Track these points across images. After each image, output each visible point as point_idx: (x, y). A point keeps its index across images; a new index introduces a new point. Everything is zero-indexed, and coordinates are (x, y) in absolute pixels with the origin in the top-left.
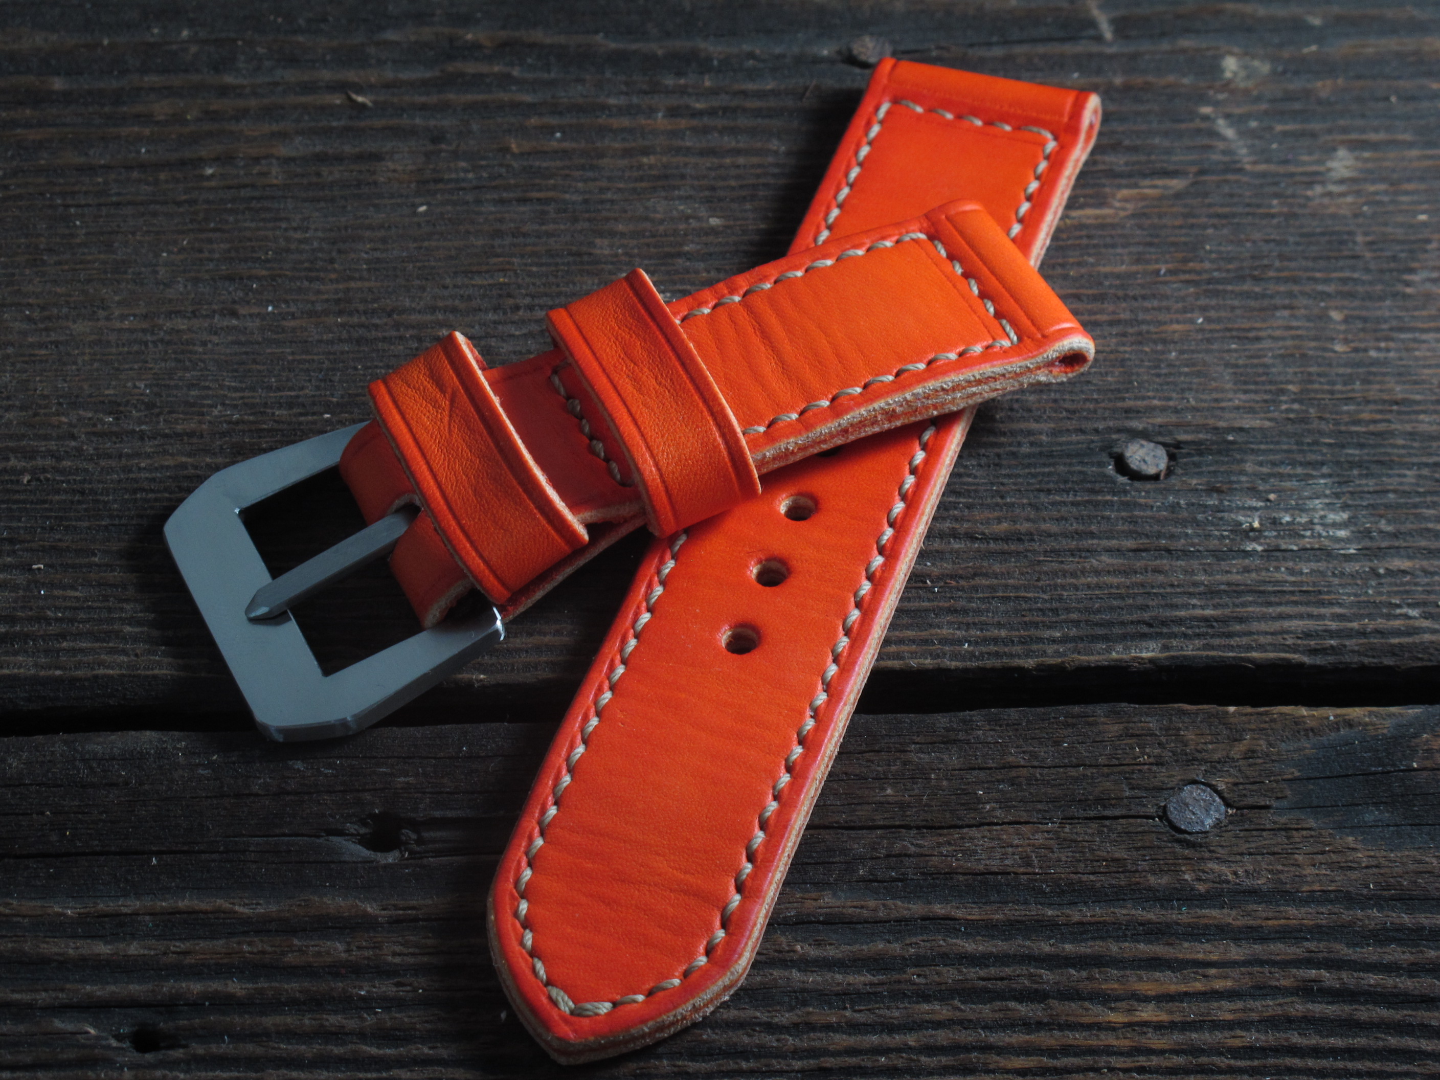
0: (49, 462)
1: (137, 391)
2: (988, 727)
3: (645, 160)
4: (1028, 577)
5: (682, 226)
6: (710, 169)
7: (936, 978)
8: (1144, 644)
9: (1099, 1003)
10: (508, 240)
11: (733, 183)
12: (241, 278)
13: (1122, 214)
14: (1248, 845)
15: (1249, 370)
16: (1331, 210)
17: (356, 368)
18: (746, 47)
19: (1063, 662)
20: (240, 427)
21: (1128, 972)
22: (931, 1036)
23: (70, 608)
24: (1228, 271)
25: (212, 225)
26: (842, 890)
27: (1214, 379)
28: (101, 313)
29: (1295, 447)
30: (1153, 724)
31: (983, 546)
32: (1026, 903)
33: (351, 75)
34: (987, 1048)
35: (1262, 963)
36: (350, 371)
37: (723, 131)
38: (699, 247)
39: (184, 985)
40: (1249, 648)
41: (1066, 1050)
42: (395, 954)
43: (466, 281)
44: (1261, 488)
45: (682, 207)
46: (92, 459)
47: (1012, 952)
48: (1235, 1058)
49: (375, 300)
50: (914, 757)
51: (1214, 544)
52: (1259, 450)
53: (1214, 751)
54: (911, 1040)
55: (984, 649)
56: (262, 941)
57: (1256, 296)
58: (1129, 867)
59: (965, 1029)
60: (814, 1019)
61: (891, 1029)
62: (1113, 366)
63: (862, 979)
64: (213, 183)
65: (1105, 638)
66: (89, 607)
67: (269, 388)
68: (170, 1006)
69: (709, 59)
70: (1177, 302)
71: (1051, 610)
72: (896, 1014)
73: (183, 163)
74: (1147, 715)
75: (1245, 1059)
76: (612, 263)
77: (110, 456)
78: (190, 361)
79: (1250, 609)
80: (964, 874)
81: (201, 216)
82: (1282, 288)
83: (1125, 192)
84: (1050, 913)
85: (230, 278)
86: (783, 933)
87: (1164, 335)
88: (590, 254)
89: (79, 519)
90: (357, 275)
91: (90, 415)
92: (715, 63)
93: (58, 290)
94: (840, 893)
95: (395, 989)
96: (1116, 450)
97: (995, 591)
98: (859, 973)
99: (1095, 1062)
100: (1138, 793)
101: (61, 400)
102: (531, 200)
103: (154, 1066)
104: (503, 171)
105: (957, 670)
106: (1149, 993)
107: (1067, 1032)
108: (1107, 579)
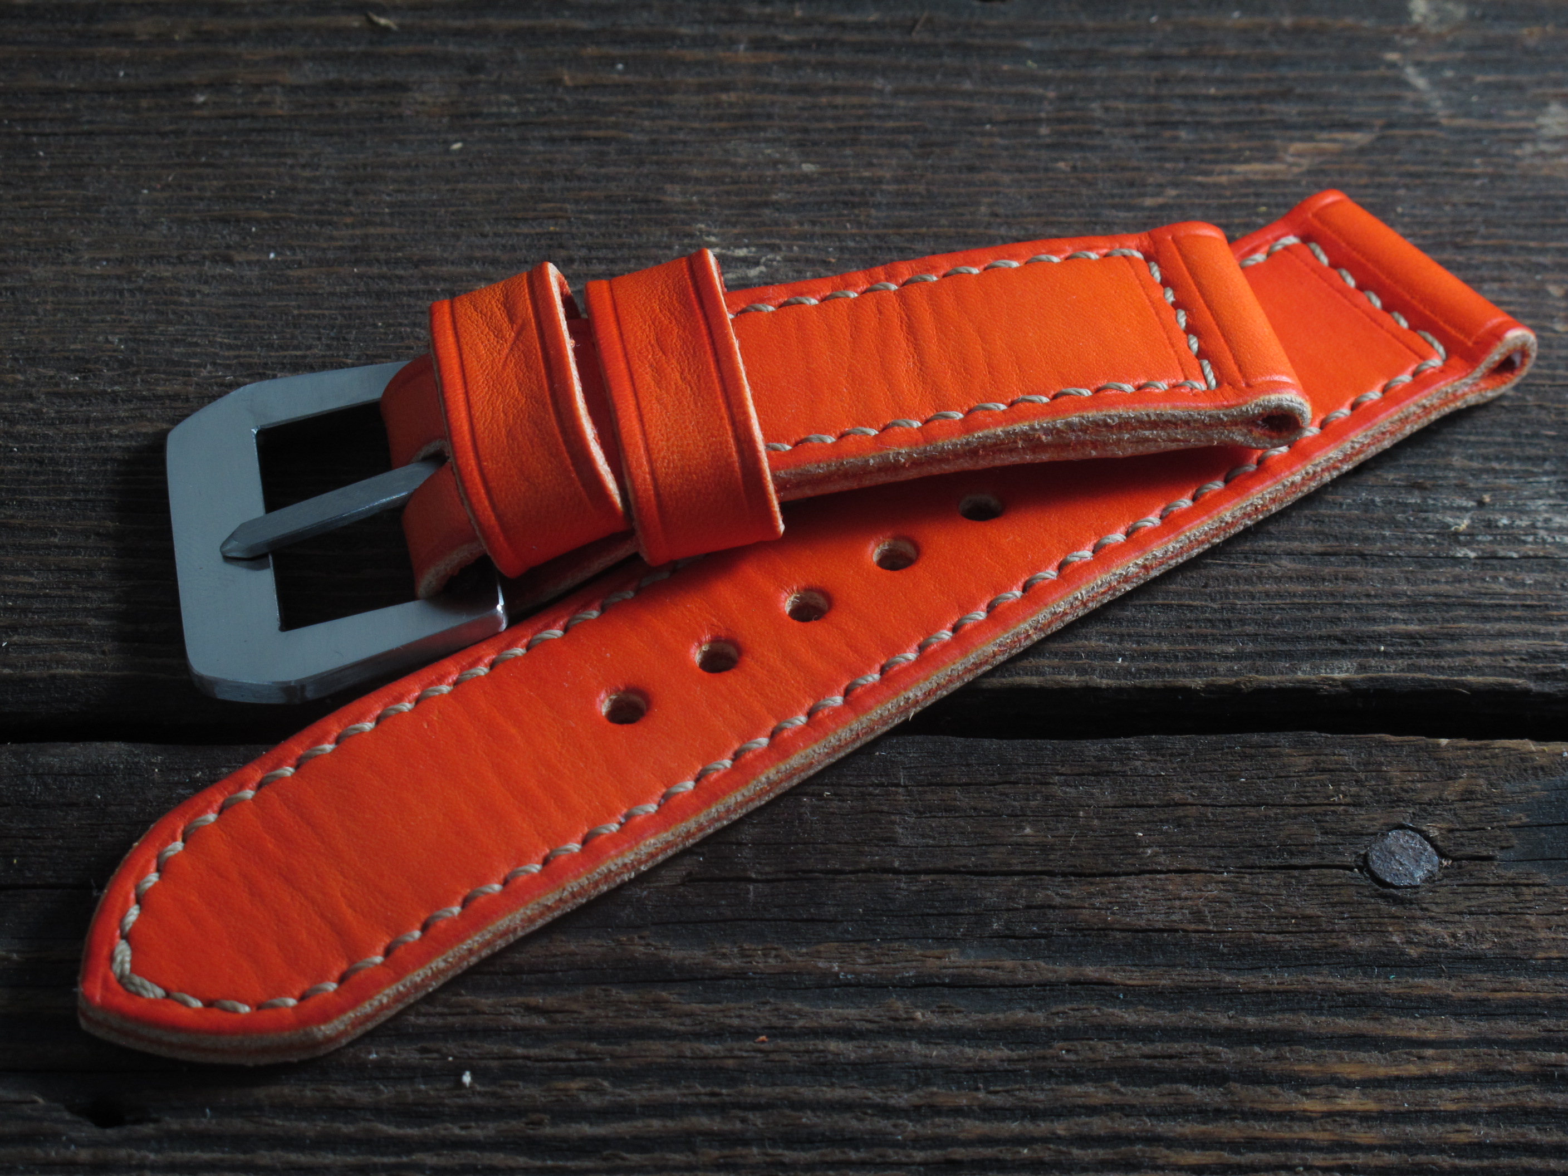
2: (1148, 758)
3: (724, 97)
4: (1194, 582)
5: (769, 172)
6: (802, 108)
7: (1090, 1054)
8: (1336, 663)
9: (1291, 1087)
10: (560, 184)
11: (830, 125)
12: (238, 221)
13: (1295, 170)
14: (1468, 903)
16: (1545, 172)
17: (375, 326)
19: (1238, 683)
21: (1326, 1052)
22: (1085, 1124)
23: (23, 596)
24: (1424, 237)
25: (203, 159)
26: (972, 948)
28: (68, 257)
29: (1510, 440)
30: (1349, 758)
32: (1198, 966)
34: (1153, 1140)
35: (1490, 1043)
36: (368, 329)
37: (817, 67)
38: (789, 196)
41: (1252, 1144)
42: (418, 1014)
43: (509, 229)
44: (1471, 485)
45: (768, 151)
46: (53, 424)
47: (1182, 1024)
48: (1460, 1157)
49: (399, 249)
50: (1058, 791)
51: (1416, 549)
52: (1468, 442)
53: (1423, 791)
54: (1060, 1128)
55: (1142, 666)
58: (1324, 926)
59: (1127, 1116)
60: (939, 1100)
61: (1034, 1114)
63: (999, 1053)
64: (205, 113)
65: (1289, 655)
66: (46, 595)
67: (270, 346)
71: (1222, 621)
72: (1041, 1096)
73: (169, 89)
74: (1342, 747)
75: (1472, 1158)
76: (685, 212)
77: (75, 421)
78: (174, 313)
79: (1463, 625)
80: (1122, 930)
81: (190, 149)
82: (1490, 258)
83: (1299, 146)
84: (1228, 979)
85: (225, 221)
86: (900, 997)
88: (659, 202)
89: (35, 493)
90: (378, 220)
91: (52, 373)
93: (16, 229)
94: (969, 951)
95: (418, 1056)
97: (1154, 598)
98: (994, 1046)
99: (1288, 1159)
100: (1333, 839)
101: (17, 355)
102: (587, 139)
103: (118, 1144)
104: (554, 105)
105: (1108, 689)
106: (1353, 1076)
107: (1252, 1123)
108: (1290, 587)
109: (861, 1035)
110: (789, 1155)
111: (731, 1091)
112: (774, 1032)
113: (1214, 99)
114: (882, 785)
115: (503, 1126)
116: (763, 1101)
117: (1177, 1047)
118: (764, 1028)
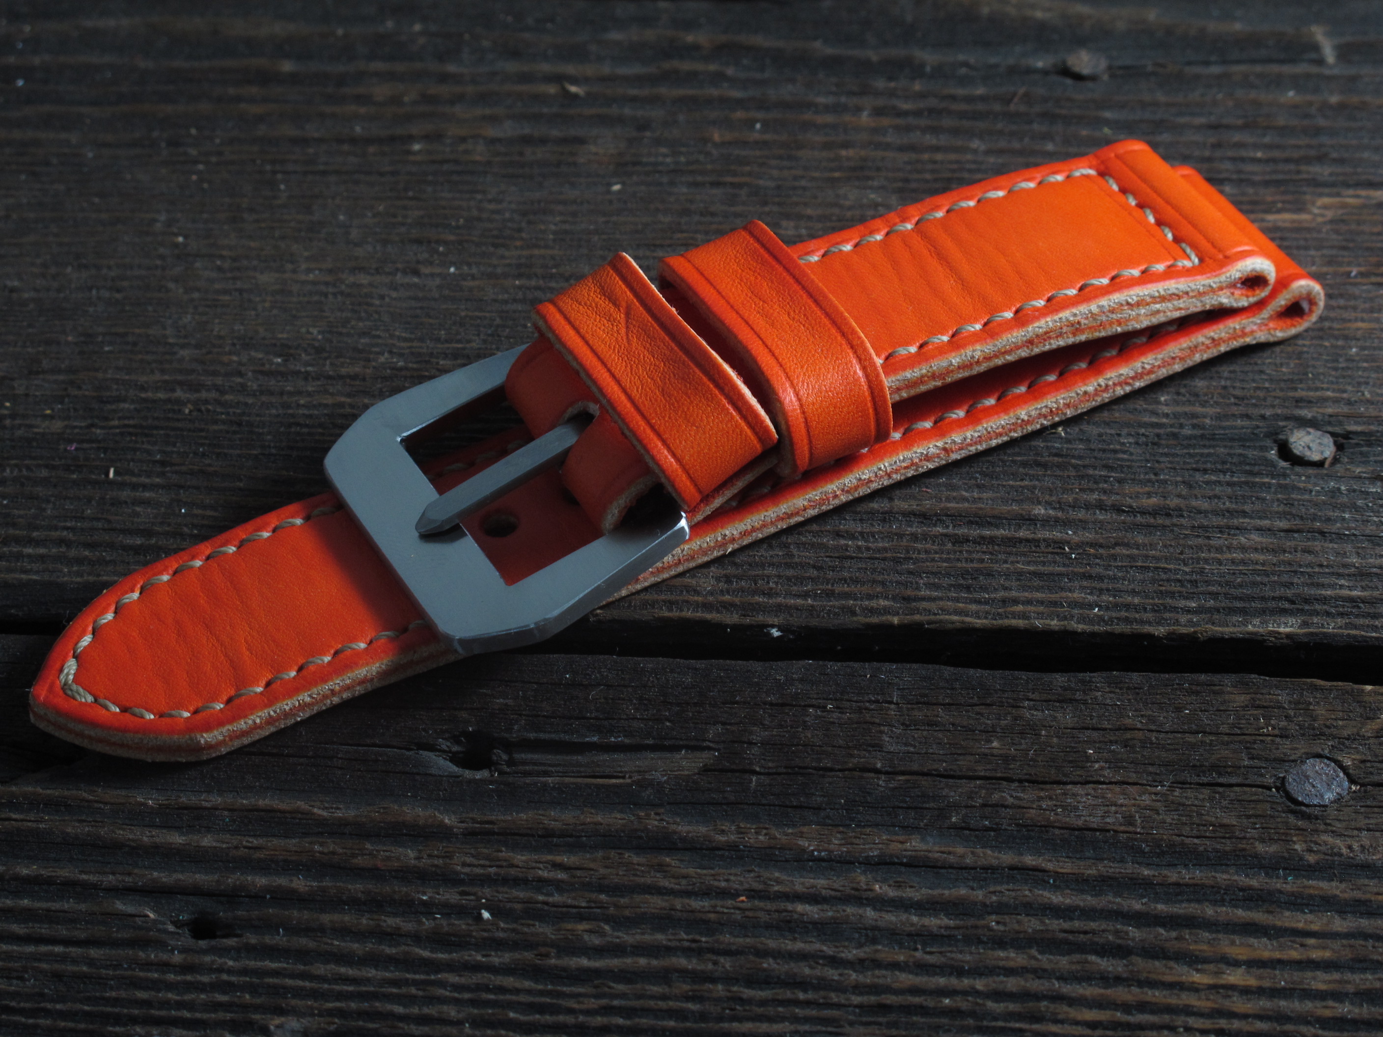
0: (213, 395)
1: (309, 336)
2: (1107, 689)
3: (844, 153)
4: (1171, 549)
6: (907, 163)
7: (1016, 927)
8: (1283, 619)
9: (1186, 963)
11: (928, 176)
12: (429, 242)
13: (1320, 219)
14: (1367, 821)
17: (525, 326)
18: (961, 57)
19: (1195, 632)
20: (404, 373)
21: (1220, 936)
22: (1002, 982)
23: (207, 526)
25: (410, 194)
26: (931, 836)
28: (289, 266)
30: (1283, 697)
31: (1129, 519)
32: (1122, 861)
33: (570, 69)
34: (1058, 998)
35: (1366, 936)
36: (519, 328)
37: (925, 130)
39: (249, 878)
41: (1143, 1007)
42: (464, 865)
43: (648, 253)
45: (873, 196)
46: (255, 395)
47: (1099, 907)
48: (1324, 1029)
49: (555, 266)
50: (1026, 713)
51: (1370, 529)
53: (1343, 727)
54: (979, 984)
55: (1114, 615)
56: (334, 843)
58: (1237, 833)
59: (1039, 978)
60: (880, 956)
61: (959, 971)
62: (1290, 358)
63: (938, 922)
64: (418, 158)
65: (1243, 611)
67: (438, 340)
68: (232, 897)
69: (922, 65)
70: (1365, 302)
71: (1190, 581)
72: (968, 957)
73: (392, 139)
74: (1277, 688)
75: (1333, 1030)
77: (271, 393)
78: (366, 312)
80: (1061, 828)
81: (401, 186)
83: (1326, 200)
84: (1146, 872)
85: (418, 242)
86: (864, 872)
87: (1346, 332)
89: (232, 447)
90: (542, 244)
91: (260, 356)
92: (928, 70)
93: (252, 244)
94: (929, 838)
95: (459, 897)
96: (1281, 437)
97: (1135, 561)
98: (936, 916)
99: (1172, 1021)
100: (1257, 763)
101: (235, 341)
102: (724, 184)
103: (205, 952)
104: (701, 158)
105: (1083, 633)
106: (1240, 957)
107: (1146, 989)
108: (1254, 556)
109: (825, 900)
110: (748, 993)
111: (709, 939)
112: (753, 894)
113: (1259, 161)
114: (877, 701)
115: (517, 955)
116: (734, 948)
117: (1093, 925)
118: (745, 890)
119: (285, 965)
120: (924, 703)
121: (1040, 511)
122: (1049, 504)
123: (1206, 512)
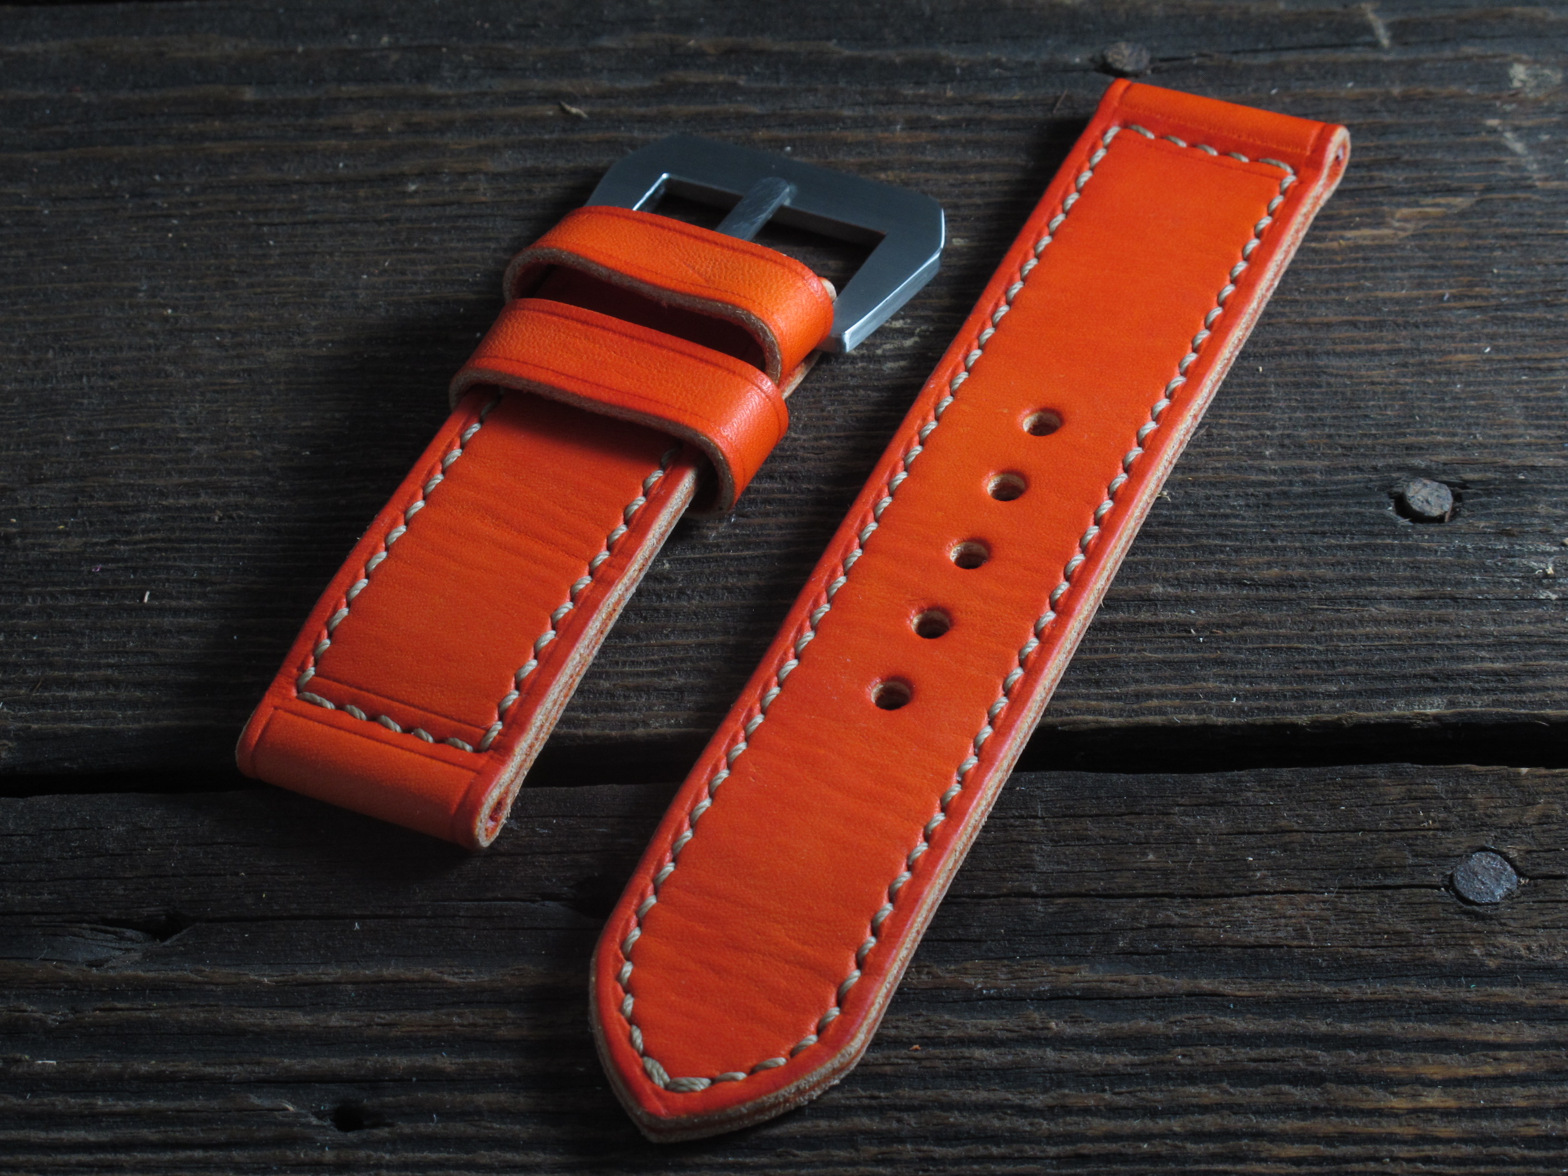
0: (241, 499)
1: (335, 422)
2: (1258, 789)
3: (883, 176)
4: (1302, 627)
6: (952, 185)
7: (1204, 1059)
8: (1428, 699)
9: (1381, 1087)
11: (978, 201)
12: (447, 302)
13: (1402, 234)
14: (1542, 918)
15: (1542, 404)
18: (991, 55)
19: (1340, 719)
21: (1412, 1054)
22: (1199, 1121)
24: (1518, 296)
25: (416, 245)
26: (1100, 964)
27: (1503, 414)
28: (297, 340)
30: (1438, 787)
31: (1253, 593)
32: (1300, 978)
33: (565, 85)
34: (1258, 1135)
35: (1558, 1045)
37: (966, 145)
39: (389, 1059)
40: (1543, 705)
41: (1345, 1138)
44: (1555, 531)
46: (287, 496)
47: (1285, 1031)
48: (1529, 1148)
50: (1178, 820)
51: (1504, 592)
52: (1552, 490)
53: (1504, 816)
54: (1176, 1125)
55: (1254, 704)
56: (473, 1013)
57: (1549, 324)
58: (1413, 941)
59: (1235, 1114)
60: (1069, 1101)
61: (1153, 1113)
62: (1393, 399)
63: (1123, 1059)
64: (416, 201)
65: (1386, 693)
68: (374, 1082)
69: (951, 67)
70: (1462, 330)
71: (1327, 662)
72: (1159, 1096)
73: (384, 179)
74: (1432, 776)
75: (1540, 1149)
77: (307, 493)
78: (393, 390)
79: (1544, 662)
80: (1233, 947)
81: (404, 235)
83: (1405, 211)
84: (1326, 989)
85: (435, 302)
86: (1037, 1009)
87: (1448, 366)
91: (285, 448)
92: (958, 71)
94: (1098, 966)
96: (1395, 489)
97: (1266, 642)
98: (1119, 1053)
99: (1376, 1151)
100: (1422, 860)
101: (255, 433)
103: (358, 1146)
105: (1224, 726)
106: (1435, 1076)
107: (1345, 1118)
108: (1388, 629)
109: (1002, 1043)
110: (939, 1151)
111: (888, 1094)
112: (927, 1041)
114: (1021, 817)
116: (916, 1103)
118: (917, 1038)
119: (446, 1155)
120: (1071, 816)
121: (1157, 589)
122: (1166, 581)
123: (1331, 582)
